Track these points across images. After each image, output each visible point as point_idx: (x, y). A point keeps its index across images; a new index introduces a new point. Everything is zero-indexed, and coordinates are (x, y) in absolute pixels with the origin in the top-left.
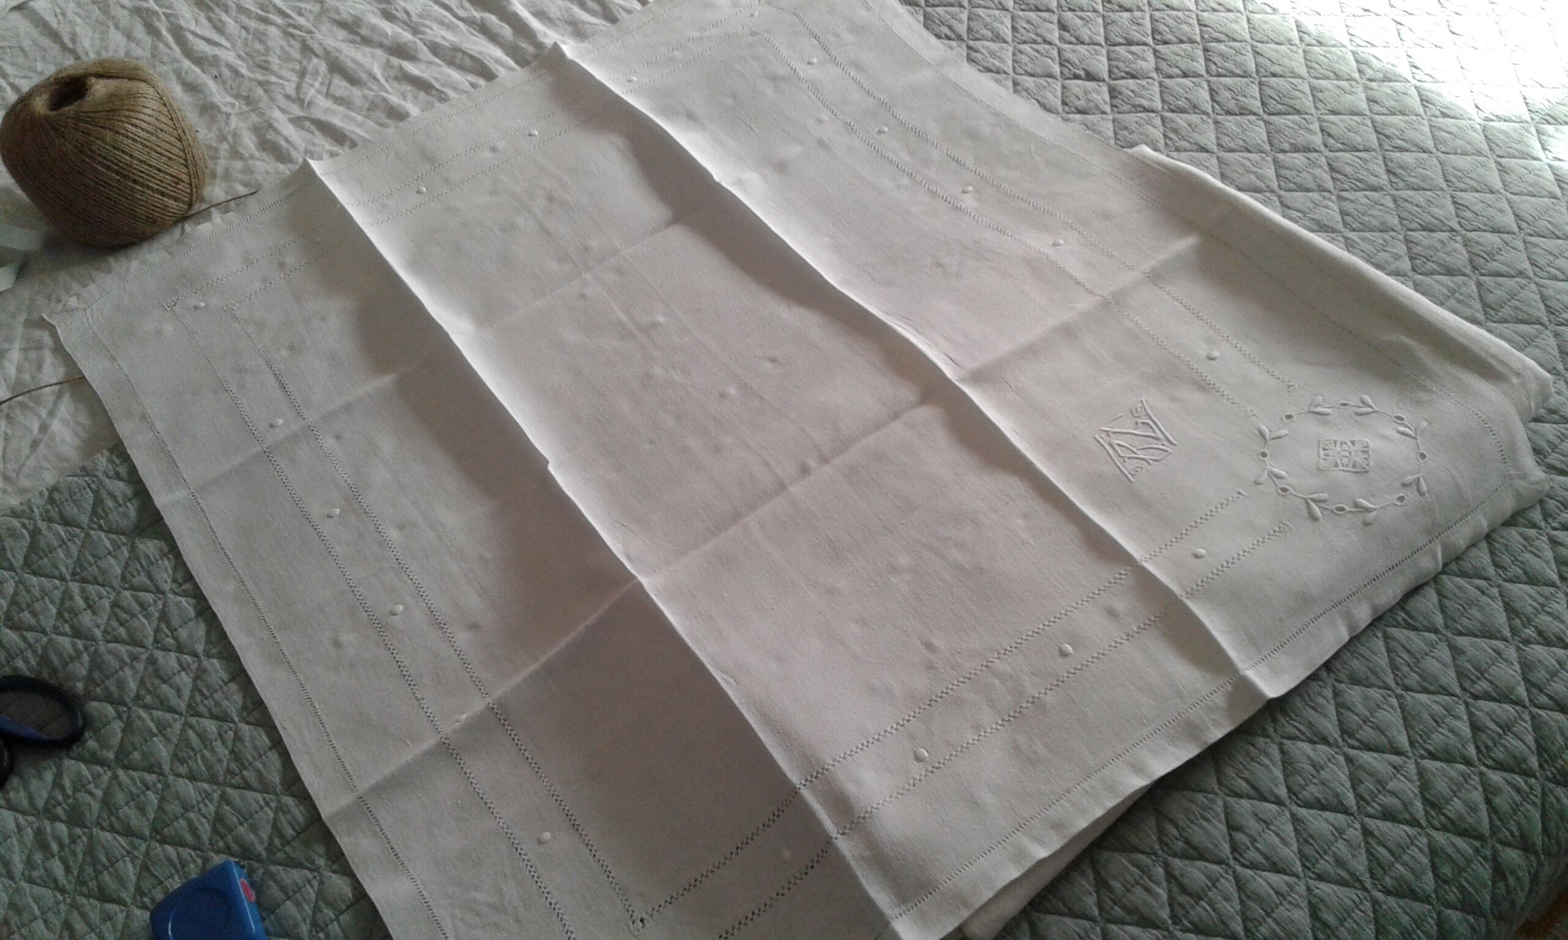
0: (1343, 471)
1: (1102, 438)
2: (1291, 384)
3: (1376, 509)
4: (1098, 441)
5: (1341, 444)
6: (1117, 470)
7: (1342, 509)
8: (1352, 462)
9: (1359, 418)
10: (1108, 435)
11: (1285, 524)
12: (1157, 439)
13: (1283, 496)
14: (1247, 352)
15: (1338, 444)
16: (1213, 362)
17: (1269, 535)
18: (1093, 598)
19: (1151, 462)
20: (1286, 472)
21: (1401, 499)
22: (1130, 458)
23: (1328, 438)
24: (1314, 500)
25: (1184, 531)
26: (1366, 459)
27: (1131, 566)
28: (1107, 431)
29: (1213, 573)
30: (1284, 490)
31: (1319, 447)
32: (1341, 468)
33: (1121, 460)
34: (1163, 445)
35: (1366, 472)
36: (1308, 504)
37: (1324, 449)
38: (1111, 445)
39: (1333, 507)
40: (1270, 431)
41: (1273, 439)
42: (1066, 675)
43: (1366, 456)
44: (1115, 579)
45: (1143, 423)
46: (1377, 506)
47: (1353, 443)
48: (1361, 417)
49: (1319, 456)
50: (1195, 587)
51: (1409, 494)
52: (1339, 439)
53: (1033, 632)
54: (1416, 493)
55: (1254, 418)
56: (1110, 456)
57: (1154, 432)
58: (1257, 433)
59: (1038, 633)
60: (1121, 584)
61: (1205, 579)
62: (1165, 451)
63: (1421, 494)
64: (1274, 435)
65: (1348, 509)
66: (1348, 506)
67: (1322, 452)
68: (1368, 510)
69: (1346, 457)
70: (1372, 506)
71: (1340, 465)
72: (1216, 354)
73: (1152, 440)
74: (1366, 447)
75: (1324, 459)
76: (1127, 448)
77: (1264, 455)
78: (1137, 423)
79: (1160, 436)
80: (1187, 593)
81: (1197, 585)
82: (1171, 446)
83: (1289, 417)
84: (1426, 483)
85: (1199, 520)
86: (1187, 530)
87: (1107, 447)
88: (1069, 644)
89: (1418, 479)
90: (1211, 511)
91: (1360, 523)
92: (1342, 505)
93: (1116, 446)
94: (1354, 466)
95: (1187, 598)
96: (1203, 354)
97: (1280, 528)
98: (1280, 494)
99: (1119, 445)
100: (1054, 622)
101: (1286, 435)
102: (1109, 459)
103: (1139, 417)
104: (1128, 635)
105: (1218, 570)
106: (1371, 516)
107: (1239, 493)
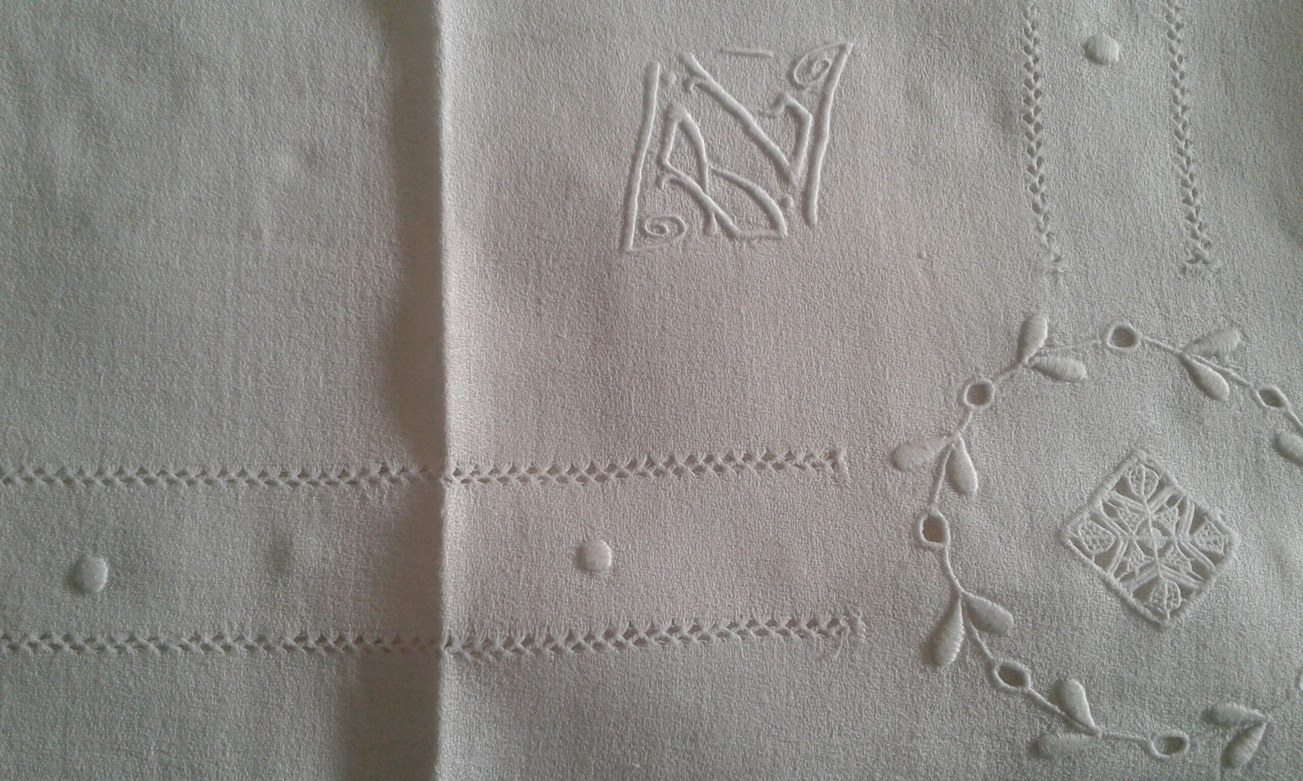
0: (1108, 586)
1: (664, 81)
2: (1207, 254)
3: (1091, 733)
4: (647, 86)
5: (1172, 501)
6: (621, 195)
7: (1015, 677)
8: (1145, 577)
9: (1269, 456)
10: (685, 85)
11: (852, 623)
12: (784, 176)
13: (918, 545)
14: (1186, 100)
15: (1166, 495)
16: (1086, 67)
17: (792, 623)
18: (272, 483)
19: (715, 227)
20: (985, 484)
21: (1175, 744)
22: (677, 183)
23: (1160, 462)
24: (972, 614)
25: (623, 466)
26: (1186, 592)
27: (424, 470)
28: (692, 72)
29: (571, 637)
30: (934, 529)
31: (1117, 469)
32: (1110, 575)
33: (655, 171)
34: (783, 204)
35: (1157, 627)
36: (949, 614)
37: (1122, 487)
38: (666, 117)
39: (1001, 660)
40: (1050, 344)
41: (1036, 368)
42: (34, 638)
43: (1192, 583)
44: (364, 472)
45: (792, 111)
46: (1100, 729)
47: (1200, 518)
48: (1280, 461)
49: (1092, 499)
50: (499, 643)
51: (1201, 743)
52: (1182, 485)
53: (61, 472)
54: (1218, 754)
55: (1046, 280)
56: (638, 147)
57: (796, 153)
58: (1016, 329)
59: (68, 482)
60: (364, 499)
61: (539, 641)
62: (774, 224)
63: (1228, 760)
64: (1048, 361)
65: (1030, 687)
66: (1037, 677)
67: (1109, 492)
68: (1071, 721)
69: (1148, 551)
70: (1092, 723)
71: (1114, 565)
72: (1114, 50)
73: (769, 169)
74: (1217, 559)
75: (1095, 518)
76: (697, 154)
77: (980, 394)
78: (778, 101)
79: (799, 173)
80: (469, 644)
81: (509, 643)
82: (797, 217)
83: (1125, 338)
84: (1264, 742)
85: (681, 461)
86: (633, 465)
87: (653, 116)
88: (112, 564)
89: (1257, 724)
90: (730, 458)
91: (1024, 739)
92: (1020, 665)
93: (675, 128)
94: (1142, 593)
95: (458, 655)
96: (1085, 29)
97: (834, 622)
98: (915, 527)
99: (684, 128)
100: (129, 481)
101: (1073, 381)
102: (628, 150)
103: (799, 88)
104: (261, 639)
105: (589, 637)
106: (1064, 738)
107: (832, 456)
